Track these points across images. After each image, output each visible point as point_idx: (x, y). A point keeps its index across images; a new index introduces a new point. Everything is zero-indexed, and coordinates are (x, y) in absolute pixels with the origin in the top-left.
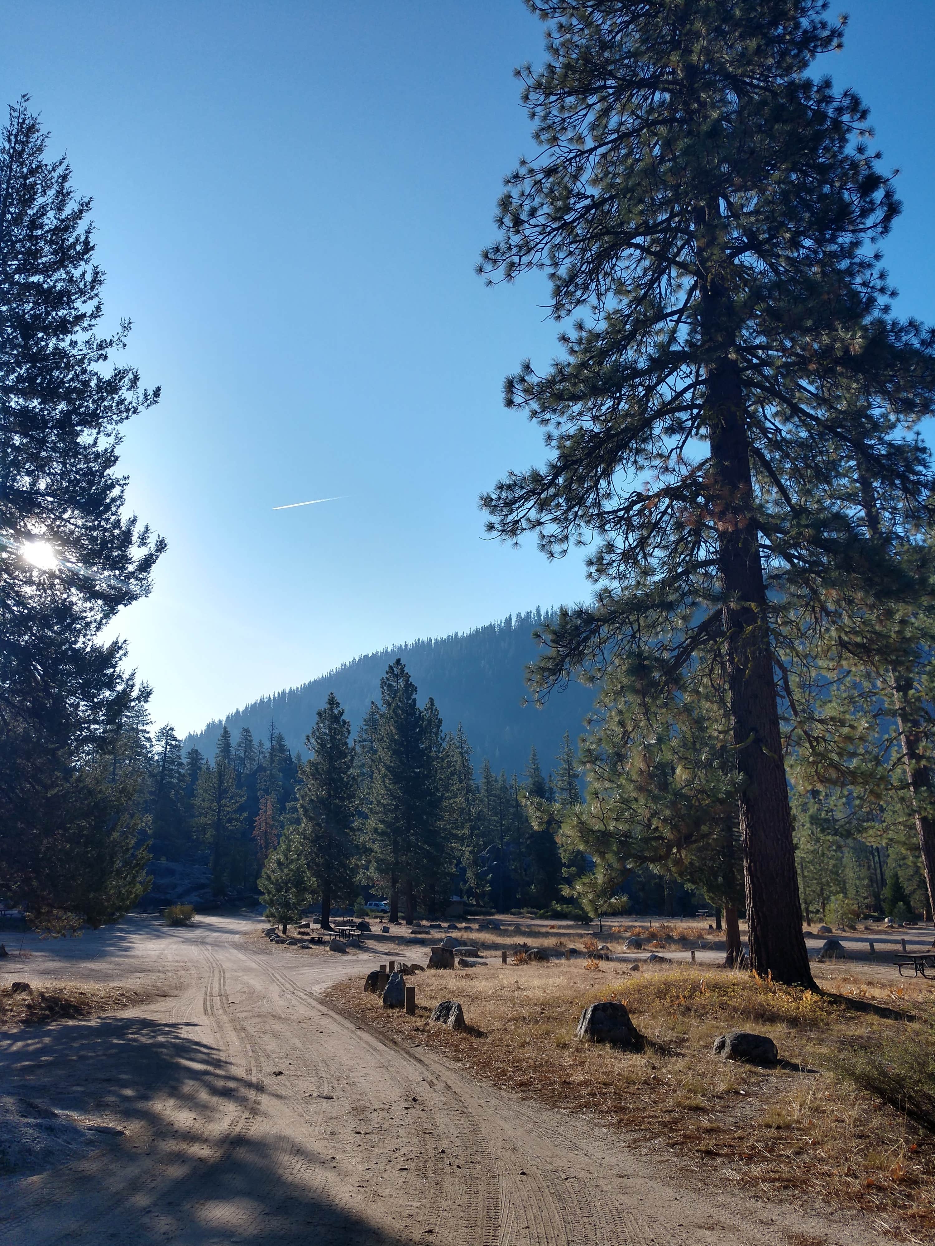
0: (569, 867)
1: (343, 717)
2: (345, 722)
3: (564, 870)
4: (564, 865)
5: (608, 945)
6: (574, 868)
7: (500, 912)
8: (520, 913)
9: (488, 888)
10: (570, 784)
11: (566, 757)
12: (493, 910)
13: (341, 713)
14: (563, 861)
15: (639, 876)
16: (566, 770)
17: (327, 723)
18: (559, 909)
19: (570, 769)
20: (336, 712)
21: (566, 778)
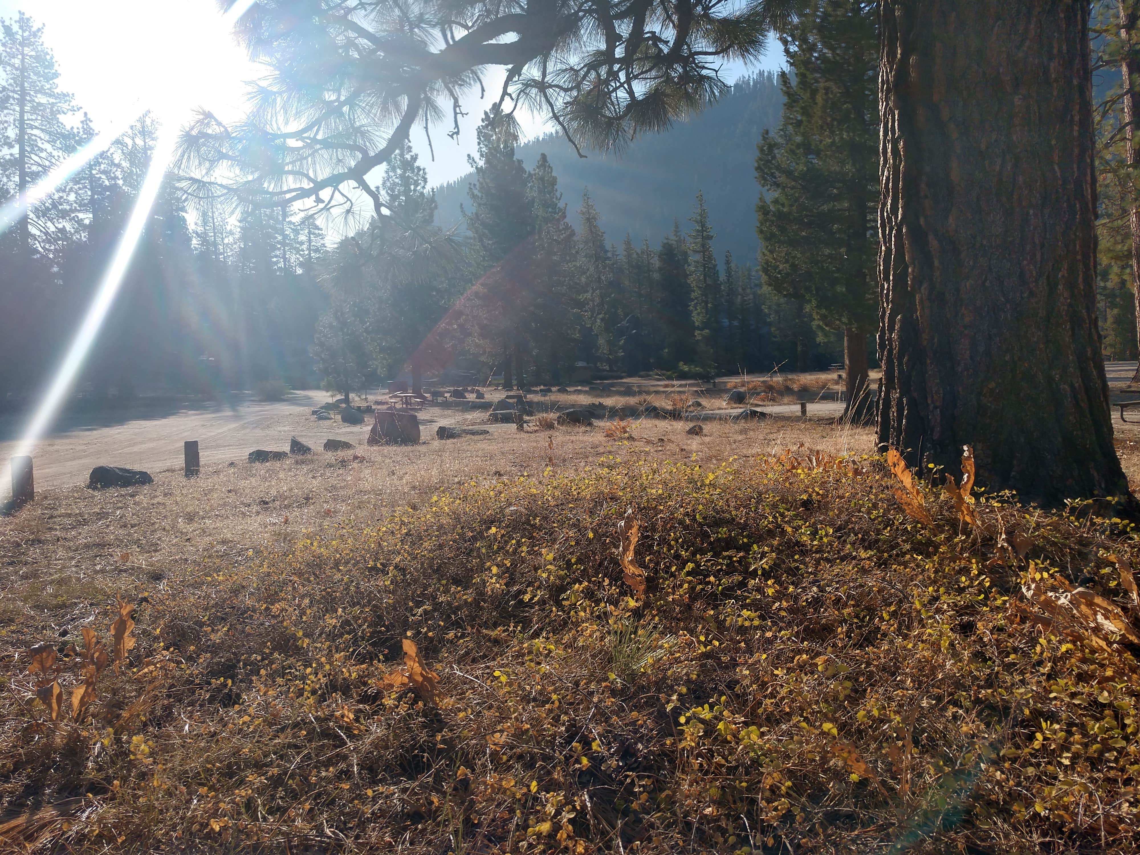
0: (702, 330)
1: (416, 164)
2: (419, 169)
3: (697, 333)
4: (698, 328)
5: (700, 400)
6: (707, 331)
7: (630, 376)
8: (650, 376)
9: (621, 354)
10: (703, 245)
11: (699, 218)
12: (623, 374)
13: (415, 158)
14: (697, 324)
15: (775, 337)
16: (698, 231)
17: (399, 172)
18: (687, 369)
19: (703, 231)
20: (408, 157)
21: (699, 240)
